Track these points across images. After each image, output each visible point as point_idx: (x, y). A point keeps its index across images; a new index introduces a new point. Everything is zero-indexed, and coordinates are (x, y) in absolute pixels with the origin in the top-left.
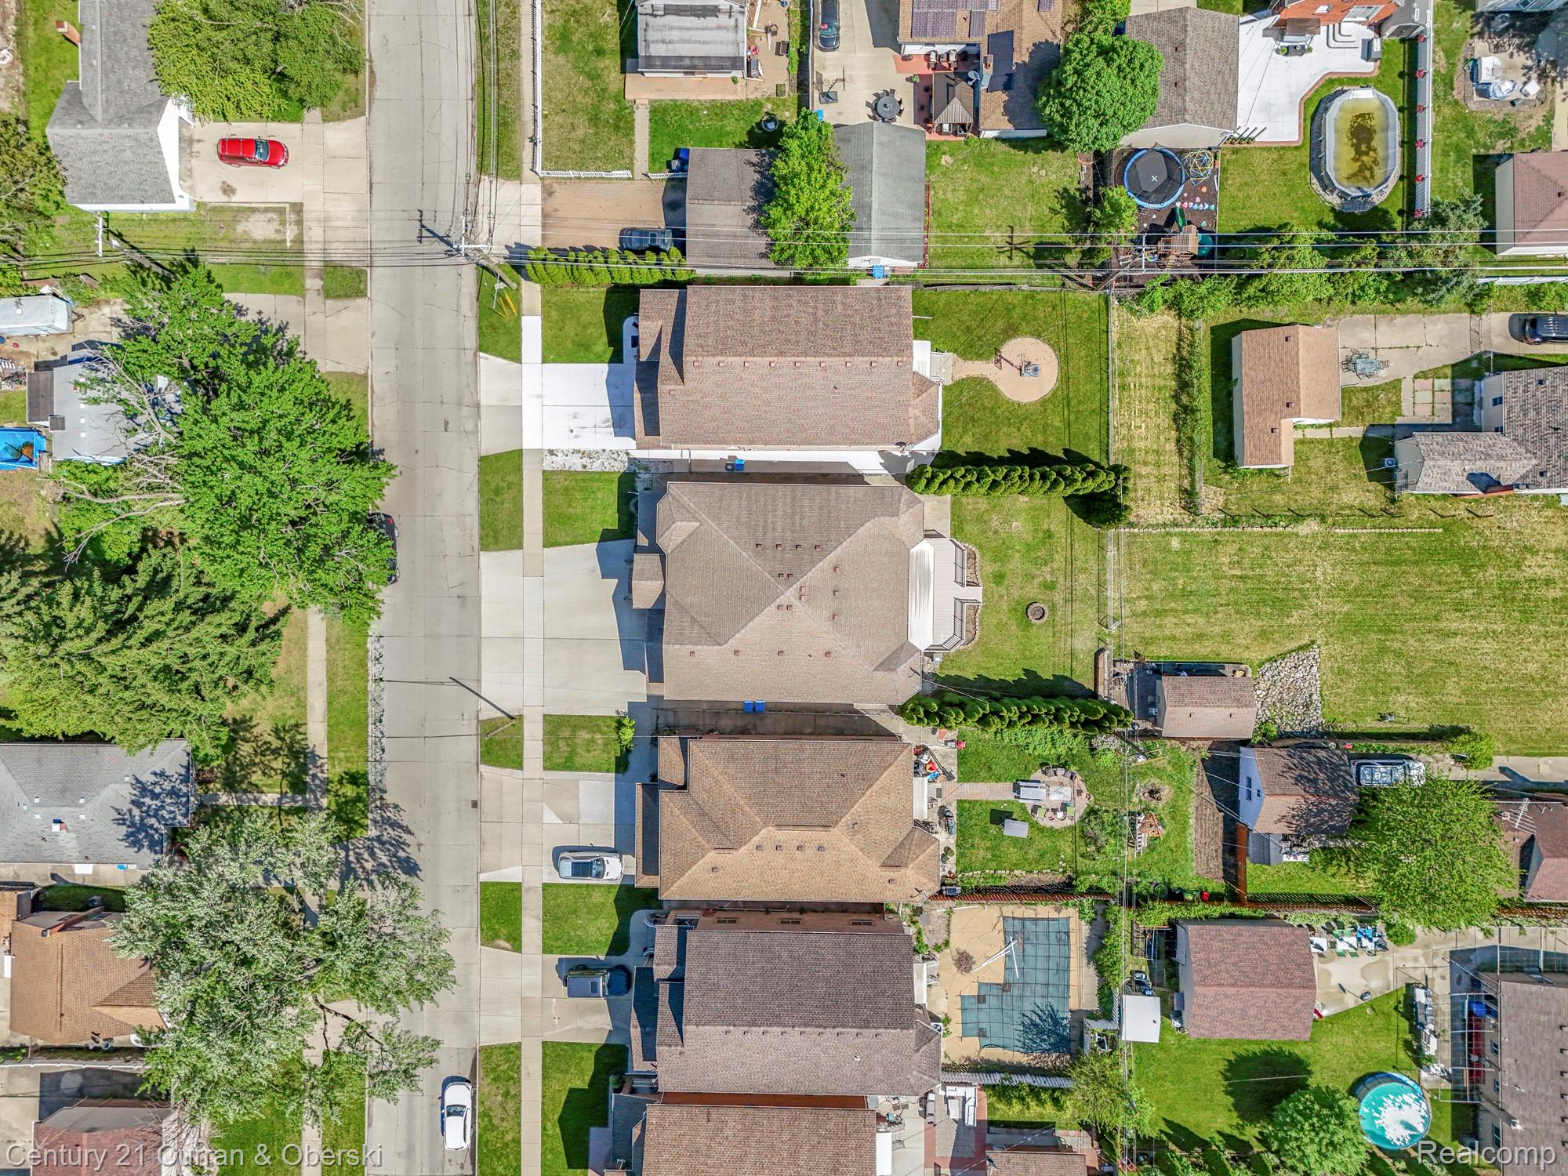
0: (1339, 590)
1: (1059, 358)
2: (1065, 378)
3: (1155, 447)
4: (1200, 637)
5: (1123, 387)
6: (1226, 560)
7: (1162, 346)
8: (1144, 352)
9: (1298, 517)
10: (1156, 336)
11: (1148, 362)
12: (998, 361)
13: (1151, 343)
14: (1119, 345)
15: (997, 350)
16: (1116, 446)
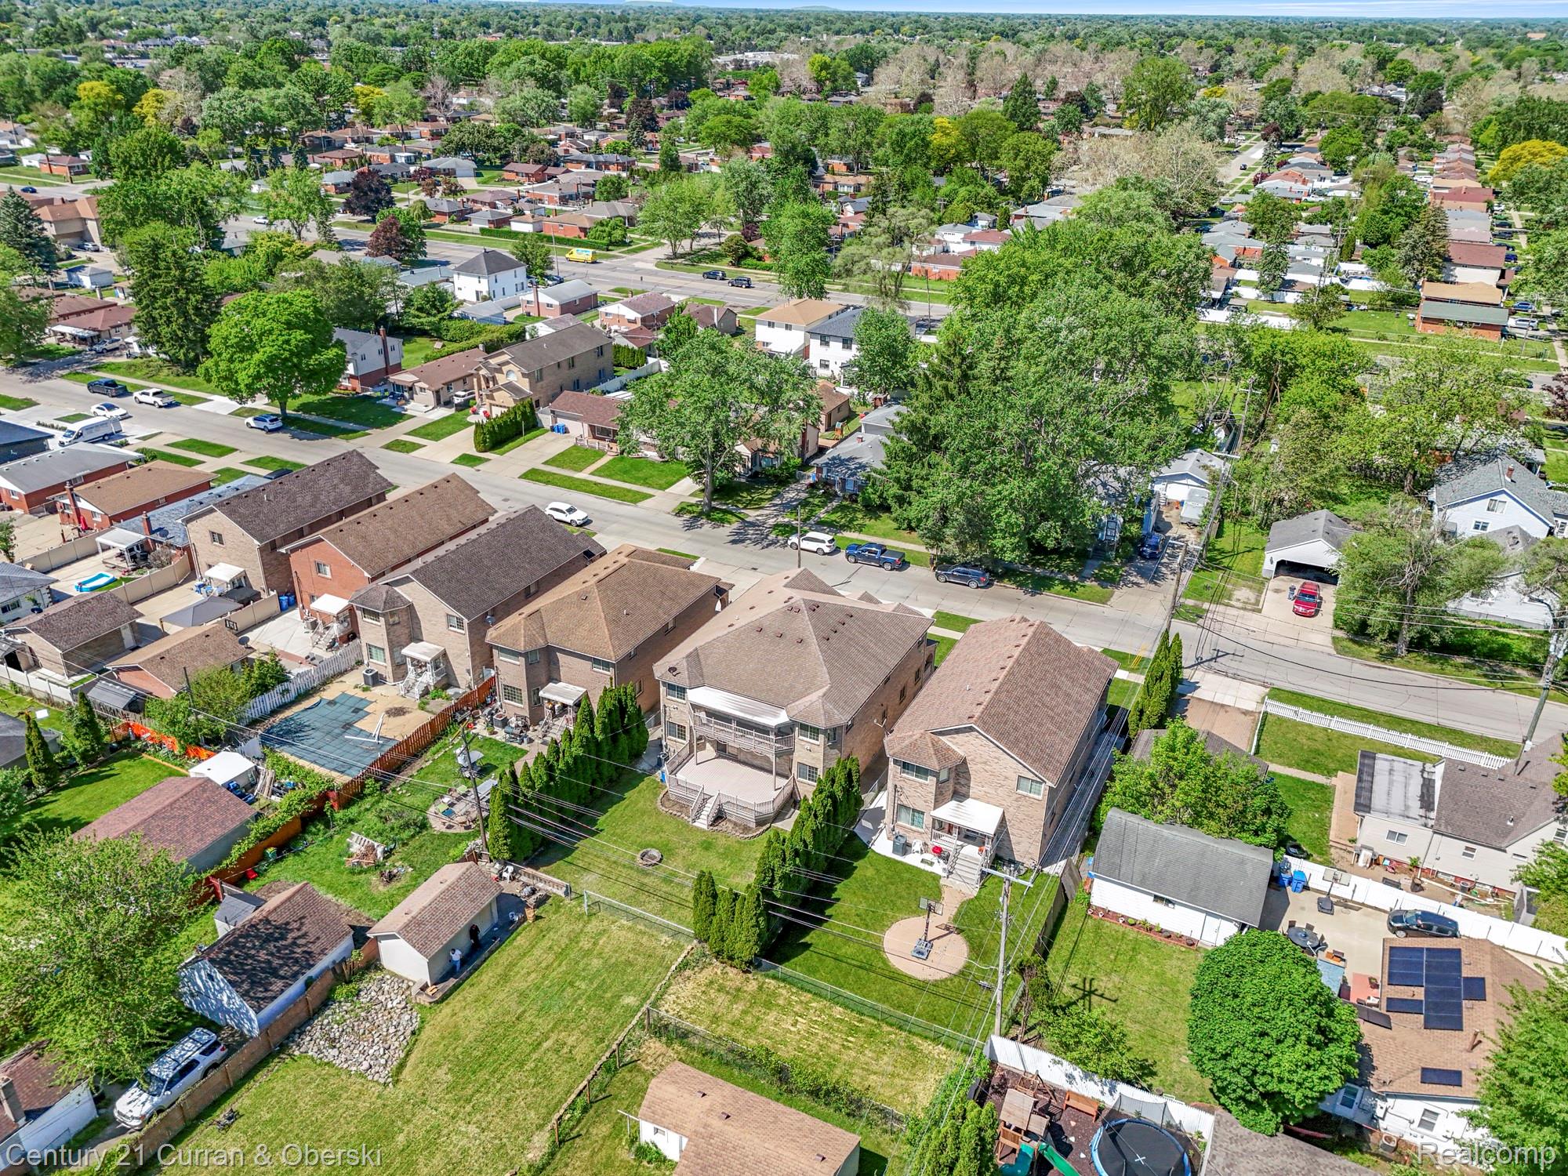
0: (432, 1140)
1: (925, 982)
2: (896, 976)
3: (760, 1030)
4: (505, 978)
5: (853, 1030)
6: (571, 1041)
7: (888, 1092)
8: (890, 1069)
9: (561, 1141)
10: (905, 1090)
11: (875, 1068)
12: (947, 928)
13: (897, 1081)
14: (912, 1048)
15: (960, 931)
16: (784, 992)
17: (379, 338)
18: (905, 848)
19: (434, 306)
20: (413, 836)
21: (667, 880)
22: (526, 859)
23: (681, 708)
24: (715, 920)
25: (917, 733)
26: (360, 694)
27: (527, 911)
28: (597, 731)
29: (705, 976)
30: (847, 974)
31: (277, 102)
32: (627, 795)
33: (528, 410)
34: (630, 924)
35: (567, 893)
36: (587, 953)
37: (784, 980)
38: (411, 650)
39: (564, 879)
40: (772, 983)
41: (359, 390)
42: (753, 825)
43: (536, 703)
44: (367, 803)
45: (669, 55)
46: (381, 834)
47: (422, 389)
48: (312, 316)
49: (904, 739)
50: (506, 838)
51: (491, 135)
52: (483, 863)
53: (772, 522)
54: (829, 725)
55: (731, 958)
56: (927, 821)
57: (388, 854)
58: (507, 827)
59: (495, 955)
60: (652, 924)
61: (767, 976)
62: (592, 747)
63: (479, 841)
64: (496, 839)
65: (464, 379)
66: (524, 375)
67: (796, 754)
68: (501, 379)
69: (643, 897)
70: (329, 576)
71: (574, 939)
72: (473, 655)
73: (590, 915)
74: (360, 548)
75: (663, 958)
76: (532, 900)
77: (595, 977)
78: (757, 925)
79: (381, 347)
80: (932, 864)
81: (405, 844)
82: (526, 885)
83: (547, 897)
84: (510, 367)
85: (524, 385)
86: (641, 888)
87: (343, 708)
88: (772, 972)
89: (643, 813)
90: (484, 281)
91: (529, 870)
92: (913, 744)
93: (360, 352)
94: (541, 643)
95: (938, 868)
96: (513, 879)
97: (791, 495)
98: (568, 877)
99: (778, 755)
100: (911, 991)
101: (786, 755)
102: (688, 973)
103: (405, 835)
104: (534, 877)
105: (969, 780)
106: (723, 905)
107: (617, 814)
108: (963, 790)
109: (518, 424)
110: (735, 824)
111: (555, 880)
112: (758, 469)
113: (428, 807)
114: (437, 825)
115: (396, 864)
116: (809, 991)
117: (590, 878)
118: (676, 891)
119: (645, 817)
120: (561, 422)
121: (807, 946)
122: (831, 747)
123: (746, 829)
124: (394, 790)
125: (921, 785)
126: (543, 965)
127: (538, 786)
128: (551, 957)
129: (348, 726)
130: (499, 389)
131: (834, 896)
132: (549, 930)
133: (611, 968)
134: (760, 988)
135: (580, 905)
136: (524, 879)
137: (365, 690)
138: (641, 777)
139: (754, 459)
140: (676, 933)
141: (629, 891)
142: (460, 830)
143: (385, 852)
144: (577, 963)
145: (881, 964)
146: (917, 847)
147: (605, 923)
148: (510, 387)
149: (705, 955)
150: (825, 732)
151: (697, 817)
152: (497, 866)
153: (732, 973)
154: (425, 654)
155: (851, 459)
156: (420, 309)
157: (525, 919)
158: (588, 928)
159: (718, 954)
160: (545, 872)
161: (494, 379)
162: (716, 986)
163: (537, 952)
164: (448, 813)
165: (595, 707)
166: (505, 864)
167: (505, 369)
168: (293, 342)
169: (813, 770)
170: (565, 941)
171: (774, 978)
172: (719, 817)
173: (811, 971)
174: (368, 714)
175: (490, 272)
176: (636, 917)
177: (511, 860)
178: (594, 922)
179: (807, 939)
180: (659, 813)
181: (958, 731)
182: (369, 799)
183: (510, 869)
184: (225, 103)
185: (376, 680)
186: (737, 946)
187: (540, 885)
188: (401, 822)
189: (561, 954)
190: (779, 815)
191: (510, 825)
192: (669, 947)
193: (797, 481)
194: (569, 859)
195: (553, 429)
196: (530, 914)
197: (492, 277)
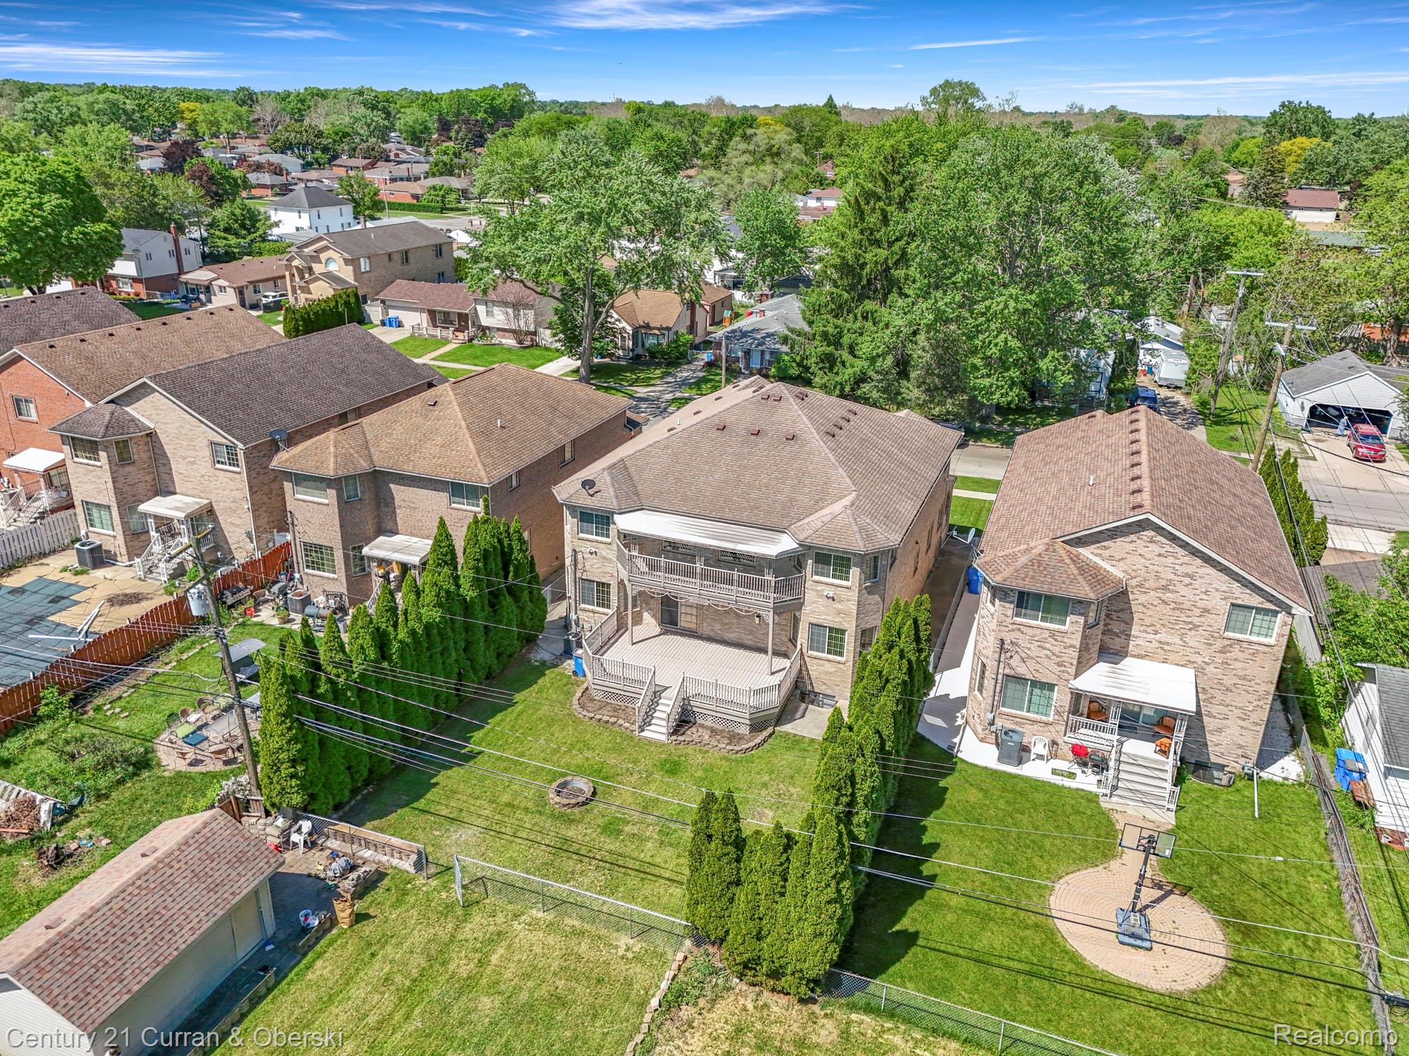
12: (1157, 885)
15: (1184, 889)
16: (897, 1040)
17: (170, 237)
18: (1022, 753)
19: (243, 226)
20: (121, 782)
21: (612, 828)
22: (337, 807)
23: (604, 551)
24: (742, 894)
25: (1038, 546)
26: (69, 578)
27: (338, 906)
28: (465, 584)
29: (722, 1015)
30: (1012, 991)
31: (96, 107)
32: (518, 697)
33: (352, 300)
34: (550, 917)
35: (419, 866)
36: (468, 985)
37: (892, 1015)
38: (156, 506)
39: (414, 839)
40: (865, 1023)
41: (143, 296)
42: (744, 730)
43: (358, 567)
44: (42, 732)
45: (493, 99)
46: (54, 780)
47: (222, 289)
48: (72, 179)
49: (1014, 557)
50: (294, 762)
51: (320, 134)
52: (255, 823)
53: (669, 396)
54: (870, 548)
55: (775, 974)
56: (1061, 698)
57: (64, 815)
58: (295, 739)
59: (265, 1005)
60: (594, 915)
61: (853, 1007)
62: (458, 608)
63: (244, 779)
64: (275, 767)
65: (274, 279)
66: (347, 262)
67: (807, 609)
68: (318, 269)
69: (570, 864)
70: (34, 417)
71: (437, 957)
72: (256, 509)
73: (467, 905)
74: (82, 371)
75: (629, 982)
76: (347, 885)
77: (487, 1037)
78: (838, 899)
79: (171, 247)
80: (1072, 775)
81: (99, 797)
82: (334, 855)
83: (379, 876)
84: (330, 253)
85: (347, 274)
86: (563, 848)
87: (35, 598)
88: (859, 997)
89: (551, 723)
90: (305, 216)
91: (344, 827)
92: (1037, 562)
93: (144, 250)
94: (363, 466)
95: (1086, 781)
96: (310, 845)
97: (685, 374)
98: (420, 835)
99: (778, 610)
100: (1157, 1019)
101: (789, 611)
102: (686, 1012)
103: (103, 782)
104: (352, 839)
105: (1129, 623)
106: (759, 861)
107: (506, 726)
108: (1116, 643)
109: (341, 315)
110: (713, 731)
111: (395, 841)
112: (639, 351)
113: (157, 733)
114: (170, 760)
115: (77, 835)
116: (952, 1036)
117: (466, 834)
118: (630, 849)
119: (555, 728)
120: (393, 313)
121: (910, 939)
122: (870, 591)
123: (734, 738)
124: (98, 709)
125: (1053, 634)
126: (372, 1019)
127: (357, 668)
128: (389, 999)
129: (34, 621)
130: (317, 279)
131: (926, 839)
132: (383, 941)
133: (521, 1014)
134: (845, 1035)
135: (446, 887)
136: (334, 844)
137: (77, 573)
138: (540, 670)
139: (635, 337)
140: (645, 930)
141: (541, 854)
142: (215, 766)
143: (54, 811)
144: (445, 1009)
145: (1069, 966)
146: (1039, 749)
147: (500, 918)
148: (330, 277)
149: (715, 972)
150: (861, 559)
151: (646, 722)
152: (280, 822)
153: (778, 1005)
154: (177, 509)
155: (753, 331)
156: (227, 230)
157: (333, 922)
158: (467, 931)
159: (747, 967)
160: (374, 829)
161: (310, 269)
162: (750, 1038)
163: (358, 992)
164: (196, 739)
165: (459, 545)
166: (296, 819)
167: (323, 256)
168: (47, 207)
169: (836, 635)
170: (418, 961)
171: (869, 1009)
172: (684, 721)
173: (939, 988)
174: (76, 603)
175: (311, 206)
176: (559, 904)
177: (305, 810)
178: (477, 918)
179: (905, 924)
180: (577, 722)
181: (1114, 534)
182: (50, 725)
183: (306, 826)
184: (40, 106)
185: (98, 558)
186: (794, 947)
187: (367, 854)
188: (100, 756)
189: (412, 992)
190: (786, 712)
191: (301, 736)
192: (637, 959)
193: (690, 363)
194: (421, 804)
195: (383, 324)
196: (343, 912)
197: (314, 212)
